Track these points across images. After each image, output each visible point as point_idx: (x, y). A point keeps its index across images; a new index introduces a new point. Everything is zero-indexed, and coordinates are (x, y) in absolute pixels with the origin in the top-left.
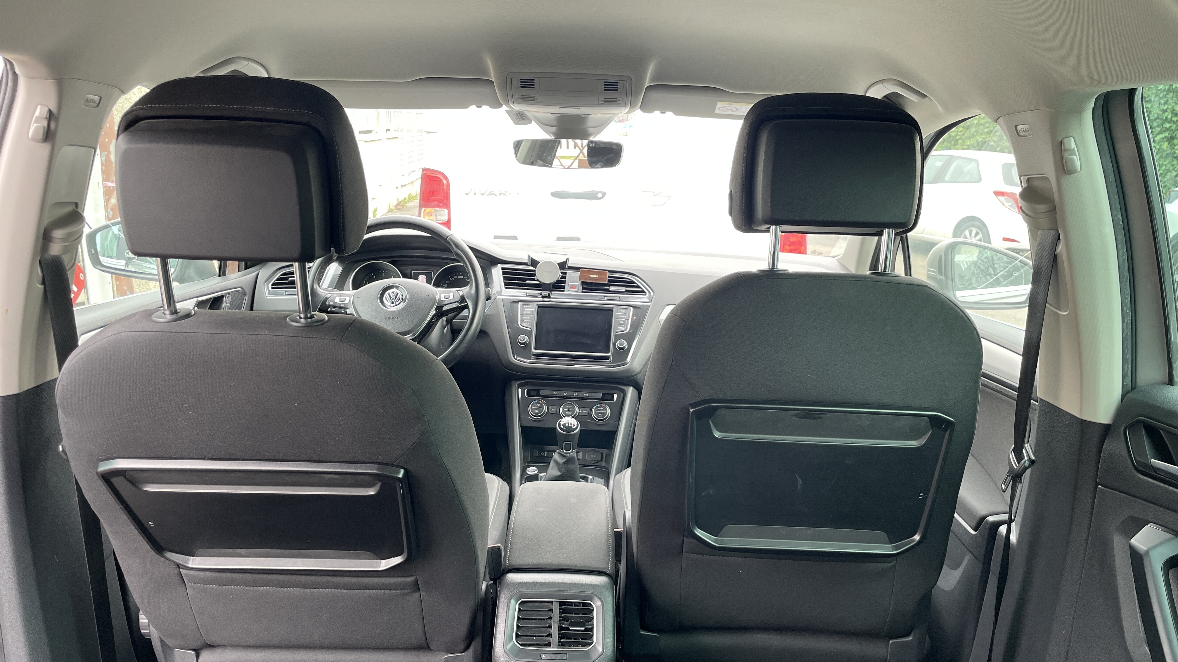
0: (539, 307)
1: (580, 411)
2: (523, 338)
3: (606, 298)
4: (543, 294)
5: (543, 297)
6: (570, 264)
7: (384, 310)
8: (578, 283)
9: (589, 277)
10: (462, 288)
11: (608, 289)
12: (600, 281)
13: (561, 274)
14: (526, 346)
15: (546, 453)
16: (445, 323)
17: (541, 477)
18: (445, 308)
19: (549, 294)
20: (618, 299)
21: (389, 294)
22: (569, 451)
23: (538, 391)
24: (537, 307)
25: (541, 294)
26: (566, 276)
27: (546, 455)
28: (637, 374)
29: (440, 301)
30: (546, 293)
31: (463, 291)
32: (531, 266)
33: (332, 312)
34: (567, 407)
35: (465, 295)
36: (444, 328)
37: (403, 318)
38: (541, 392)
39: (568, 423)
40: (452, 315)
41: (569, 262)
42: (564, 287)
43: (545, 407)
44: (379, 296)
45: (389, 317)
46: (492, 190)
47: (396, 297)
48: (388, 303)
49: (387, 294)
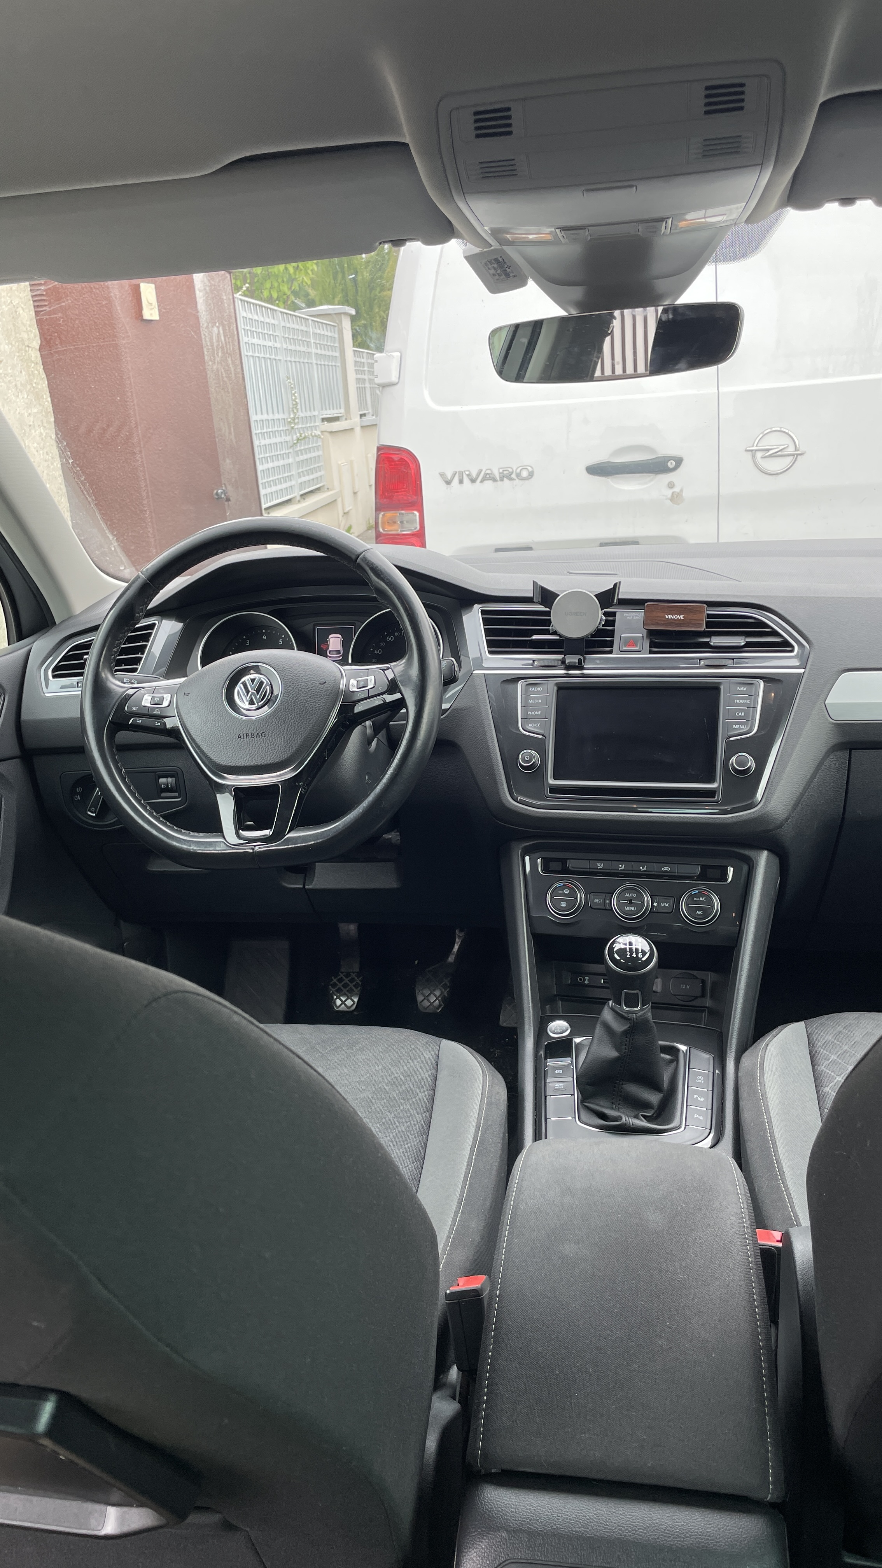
0: (561, 688)
1: (655, 904)
2: (528, 756)
3: (702, 662)
4: (567, 662)
5: (569, 667)
6: (624, 593)
7: (235, 718)
8: (640, 634)
9: (664, 619)
10: (392, 664)
11: (708, 643)
12: (688, 626)
13: (604, 618)
14: (536, 772)
15: (587, 978)
16: (369, 731)
17: (577, 1045)
18: (358, 709)
19: (580, 660)
20: (730, 662)
21: (245, 684)
22: (636, 1009)
23: (563, 861)
24: (556, 688)
25: (563, 662)
26: (614, 621)
27: (587, 982)
28: (781, 825)
29: (348, 693)
30: (572, 659)
31: (395, 670)
32: (542, 603)
33: (136, 728)
34: (627, 895)
35: (398, 679)
36: (370, 743)
37: (273, 734)
38: (571, 864)
39: (631, 949)
40: (383, 717)
41: (620, 591)
42: (611, 644)
43: (581, 896)
44: (224, 690)
45: (245, 735)
46: (489, 472)
47: (258, 691)
48: (243, 703)
49: (242, 686)
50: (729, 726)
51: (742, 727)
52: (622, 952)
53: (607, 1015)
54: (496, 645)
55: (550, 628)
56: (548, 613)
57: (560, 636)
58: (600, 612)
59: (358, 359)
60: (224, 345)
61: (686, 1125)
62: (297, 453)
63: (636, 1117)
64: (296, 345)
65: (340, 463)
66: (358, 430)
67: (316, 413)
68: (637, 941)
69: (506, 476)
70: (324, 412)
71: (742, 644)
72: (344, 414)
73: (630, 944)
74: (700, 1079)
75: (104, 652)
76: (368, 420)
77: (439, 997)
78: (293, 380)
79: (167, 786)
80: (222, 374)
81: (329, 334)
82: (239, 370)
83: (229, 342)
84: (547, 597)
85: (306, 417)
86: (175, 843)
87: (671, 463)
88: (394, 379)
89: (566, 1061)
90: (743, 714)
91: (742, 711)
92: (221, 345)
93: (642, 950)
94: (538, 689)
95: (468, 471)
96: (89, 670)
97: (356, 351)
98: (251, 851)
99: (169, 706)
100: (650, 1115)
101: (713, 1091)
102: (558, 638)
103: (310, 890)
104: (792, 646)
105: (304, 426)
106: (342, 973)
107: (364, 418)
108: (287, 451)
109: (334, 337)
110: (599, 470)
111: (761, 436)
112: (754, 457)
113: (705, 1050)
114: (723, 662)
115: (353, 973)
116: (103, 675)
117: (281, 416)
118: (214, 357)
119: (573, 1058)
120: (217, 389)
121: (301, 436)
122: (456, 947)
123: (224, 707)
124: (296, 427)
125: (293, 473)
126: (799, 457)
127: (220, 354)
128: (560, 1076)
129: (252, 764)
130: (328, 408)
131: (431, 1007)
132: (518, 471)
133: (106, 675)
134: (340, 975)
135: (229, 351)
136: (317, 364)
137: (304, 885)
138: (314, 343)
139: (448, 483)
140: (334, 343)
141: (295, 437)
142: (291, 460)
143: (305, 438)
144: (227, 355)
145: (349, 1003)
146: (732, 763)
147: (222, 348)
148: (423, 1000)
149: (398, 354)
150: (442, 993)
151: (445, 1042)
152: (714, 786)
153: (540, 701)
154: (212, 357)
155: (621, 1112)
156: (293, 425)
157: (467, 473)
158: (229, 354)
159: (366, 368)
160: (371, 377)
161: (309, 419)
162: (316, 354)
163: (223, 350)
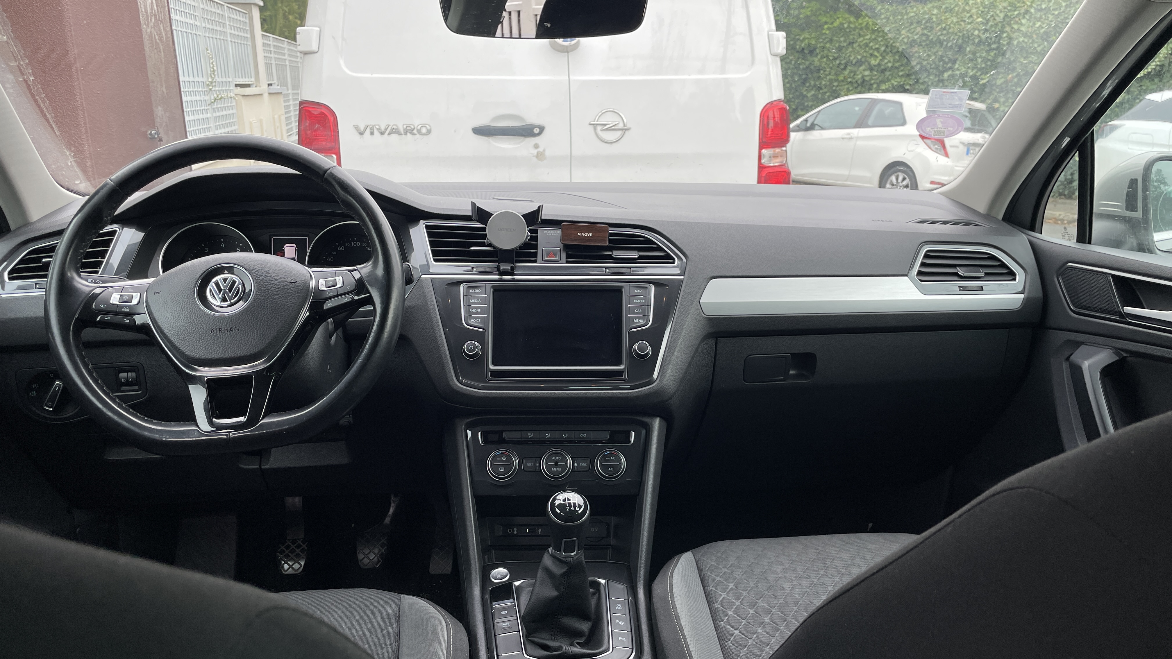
0: (497, 290)
1: (576, 465)
2: (472, 346)
3: (608, 270)
4: (501, 268)
5: (502, 273)
6: (545, 215)
7: (207, 314)
8: (558, 248)
9: (576, 236)
10: (358, 266)
11: (611, 255)
12: (595, 242)
13: (529, 234)
14: (479, 360)
15: (515, 529)
16: (330, 327)
17: (518, 588)
18: (328, 305)
19: (512, 267)
20: (628, 271)
21: (217, 284)
22: (573, 554)
23: (500, 433)
24: (492, 290)
25: (498, 268)
26: (537, 237)
27: (515, 533)
28: (671, 398)
29: (318, 291)
30: (505, 267)
31: (363, 270)
32: (478, 221)
33: (103, 325)
34: (553, 458)
35: (365, 279)
36: (331, 337)
37: (247, 329)
38: (506, 436)
39: (570, 504)
40: (343, 315)
41: (543, 213)
42: (535, 255)
43: (516, 462)
44: (196, 289)
45: (218, 330)
46: (395, 127)
47: (230, 290)
48: (215, 302)
49: (214, 285)
50: (630, 320)
51: (640, 321)
52: (562, 507)
53: (547, 561)
54: (439, 255)
55: (486, 241)
56: (484, 229)
57: (494, 247)
58: (527, 229)
59: (265, 42)
60: (157, 14)
61: (613, 647)
62: (214, 110)
63: (572, 644)
64: (213, 25)
65: (251, 120)
66: (266, 95)
67: (230, 80)
68: (573, 497)
69: (409, 131)
70: (237, 79)
71: (637, 257)
72: (255, 83)
73: (569, 500)
74: (619, 607)
75: (70, 253)
76: (275, 88)
77: (378, 554)
78: (211, 51)
79: (128, 380)
80: (155, 37)
81: (242, 19)
82: (169, 35)
83: (161, 12)
84: (483, 215)
85: (222, 82)
86: (146, 433)
87: (536, 130)
88: (315, 48)
89: (509, 603)
90: (640, 311)
91: (639, 308)
92: (154, 13)
93: (578, 504)
94: (477, 291)
95: (378, 125)
96: (54, 271)
97: (264, 35)
98: (225, 437)
99: (138, 303)
100: (582, 641)
101: (630, 615)
102: (493, 249)
103: (267, 469)
104: (674, 259)
105: (220, 89)
106: (289, 540)
107: (270, 87)
108: (206, 108)
109: (246, 22)
110: (481, 131)
111: (600, 114)
112: (595, 129)
113: (619, 581)
114: (623, 270)
115: (299, 540)
116: (69, 275)
117: (200, 79)
118: (148, 22)
119: (514, 599)
120: (150, 48)
121: (218, 96)
122: (391, 510)
123: (197, 304)
124: (213, 89)
125: (212, 125)
126: (627, 131)
127: (153, 20)
128: (505, 616)
129: (225, 356)
130: (240, 76)
131: (370, 563)
132: (419, 128)
133: (72, 274)
134: (286, 542)
135: (161, 19)
136: (231, 41)
137: (260, 466)
138: (229, 25)
139: (362, 134)
140: (246, 27)
141: (212, 97)
142: (209, 115)
143: (221, 99)
144: (159, 22)
145: (296, 566)
146: (635, 349)
147: (155, 15)
148: (364, 558)
149: (318, 29)
150: (380, 550)
151: (404, 597)
152: (622, 367)
153: (480, 301)
154: (146, 22)
155: (561, 643)
156: (211, 87)
157: (377, 127)
158: (161, 21)
159: (272, 49)
160: (277, 56)
161: (224, 84)
162: (231, 34)
163: (155, 17)
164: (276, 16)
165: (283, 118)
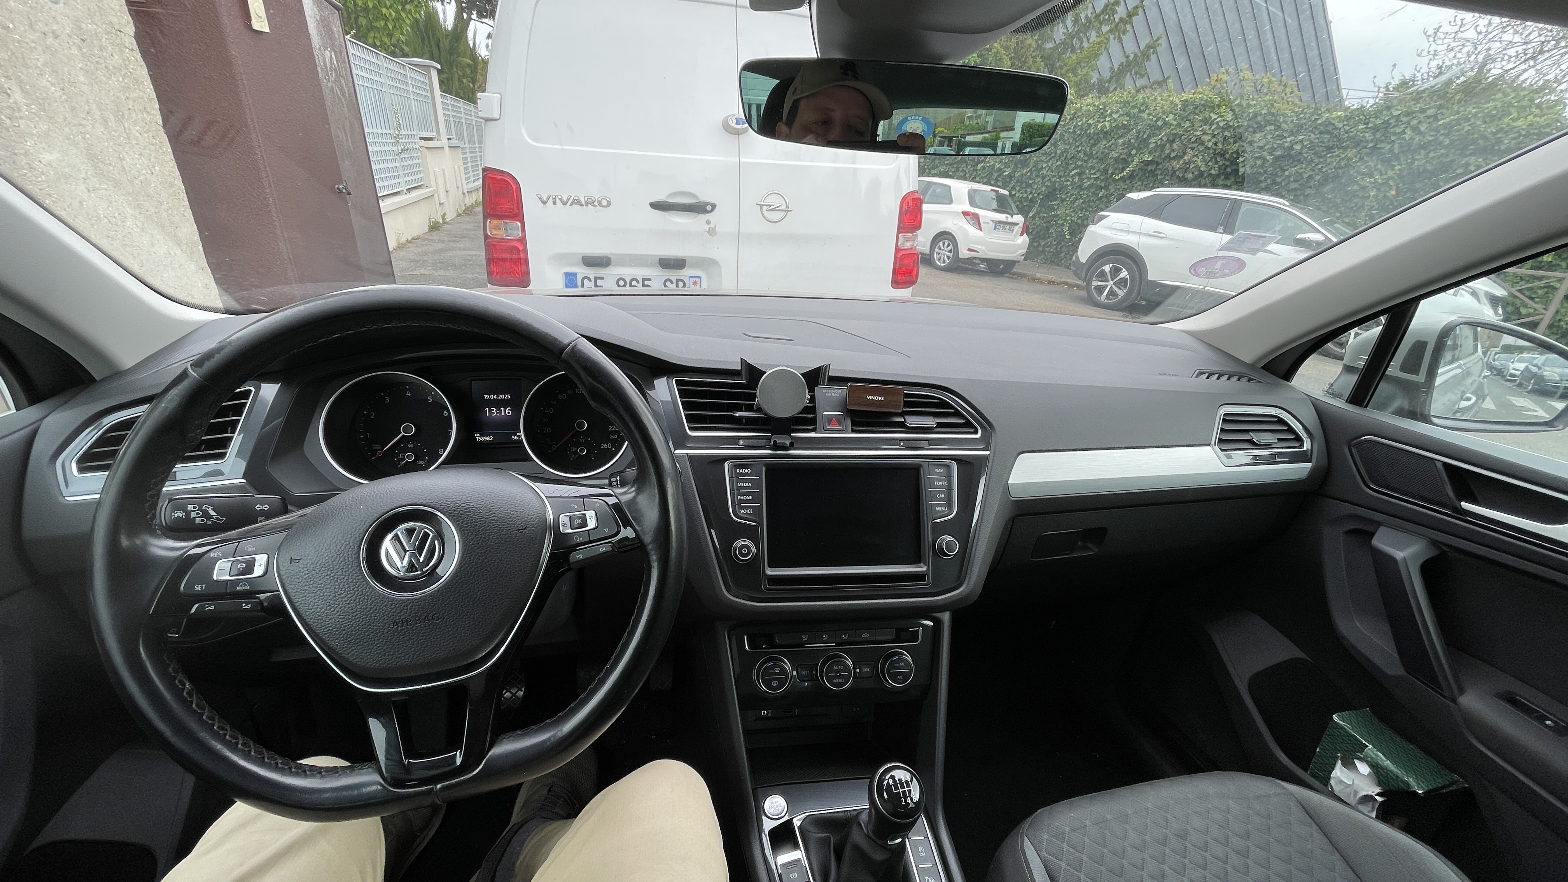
0: (770, 470)
2: (746, 549)
3: (901, 443)
4: (774, 441)
8: (841, 412)
9: (863, 398)
11: (903, 423)
12: (888, 407)
20: (925, 443)
24: (765, 470)
25: (770, 441)
26: (817, 399)
30: (778, 438)
32: (746, 378)
37: (451, 614)
45: (404, 621)
46: (576, 198)
51: (944, 509)
55: (754, 404)
57: (765, 414)
58: (806, 391)
59: (444, 101)
60: (337, 68)
62: (402, 160)
64: (397, 83)
65: (435, 169)
66: (447, 148)
67: (415, 133)
69: (590, 202)
70: (421, 133)
71: (934, 424)
72: (436, 137)
76: (454, 142)
78: (396, 107)
80: (336, 92)
81: (422, 80)
82: (353, 91)
83: (342, 69)
84: (753, 374)
85: (408, 135)
87: (709, 207)
88: (497, 116)
89: (795, 855)
90: (943, 496)
91: (941, 493)
92: (334, 69)
94: (747, 471)
95: (560, 195)
97: (443, 95)
102: (763, 415)
104: (975, 427)
105: (406, 141)
107: (450, 141)
108: (394, 158)
109: (426, 83)
110: (657, 206)
111: (767, 195)
112: (761, 209)
114: (920, 443)
117: (388, 132)
118: (328, 76)
120: (332, 103)
121: (404, 148)
123: (361, 577)
124: (400, 141)
125: (400, 173)
126: (789, 212)
127: (334, 75)
128: (796, 880)
130: (424, 130)
132: (599, 200)
135: (342, 74)
136: (414, 99)
138: (411, 83)
139: (544, 203)
140: (426, 86)
141: (400, 148)
142: (397, 164)
143: (407, 150)
144: (340, 77)
146: (939, 544)
149: (499, 96)
152: (924, 569)
153: (750, 484)
154: (326, 76)
156: (398, 139)
157: (560, 197)
158: (342, 77)
159: (450, 107)
160: (454, 114)
161: (410, 136)
162: (413, 92)
163: (336, 72)
164: (452, 78)
165: (462, 168)
